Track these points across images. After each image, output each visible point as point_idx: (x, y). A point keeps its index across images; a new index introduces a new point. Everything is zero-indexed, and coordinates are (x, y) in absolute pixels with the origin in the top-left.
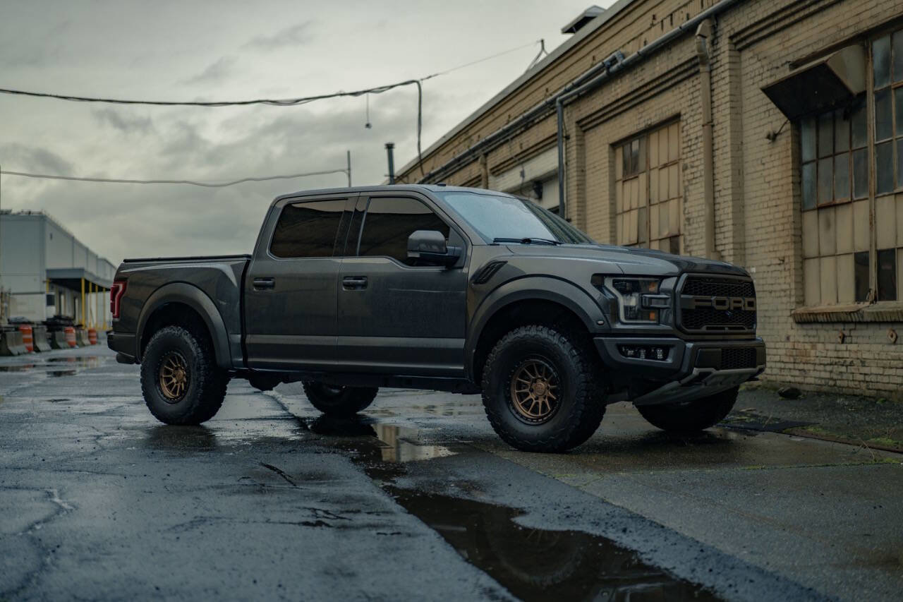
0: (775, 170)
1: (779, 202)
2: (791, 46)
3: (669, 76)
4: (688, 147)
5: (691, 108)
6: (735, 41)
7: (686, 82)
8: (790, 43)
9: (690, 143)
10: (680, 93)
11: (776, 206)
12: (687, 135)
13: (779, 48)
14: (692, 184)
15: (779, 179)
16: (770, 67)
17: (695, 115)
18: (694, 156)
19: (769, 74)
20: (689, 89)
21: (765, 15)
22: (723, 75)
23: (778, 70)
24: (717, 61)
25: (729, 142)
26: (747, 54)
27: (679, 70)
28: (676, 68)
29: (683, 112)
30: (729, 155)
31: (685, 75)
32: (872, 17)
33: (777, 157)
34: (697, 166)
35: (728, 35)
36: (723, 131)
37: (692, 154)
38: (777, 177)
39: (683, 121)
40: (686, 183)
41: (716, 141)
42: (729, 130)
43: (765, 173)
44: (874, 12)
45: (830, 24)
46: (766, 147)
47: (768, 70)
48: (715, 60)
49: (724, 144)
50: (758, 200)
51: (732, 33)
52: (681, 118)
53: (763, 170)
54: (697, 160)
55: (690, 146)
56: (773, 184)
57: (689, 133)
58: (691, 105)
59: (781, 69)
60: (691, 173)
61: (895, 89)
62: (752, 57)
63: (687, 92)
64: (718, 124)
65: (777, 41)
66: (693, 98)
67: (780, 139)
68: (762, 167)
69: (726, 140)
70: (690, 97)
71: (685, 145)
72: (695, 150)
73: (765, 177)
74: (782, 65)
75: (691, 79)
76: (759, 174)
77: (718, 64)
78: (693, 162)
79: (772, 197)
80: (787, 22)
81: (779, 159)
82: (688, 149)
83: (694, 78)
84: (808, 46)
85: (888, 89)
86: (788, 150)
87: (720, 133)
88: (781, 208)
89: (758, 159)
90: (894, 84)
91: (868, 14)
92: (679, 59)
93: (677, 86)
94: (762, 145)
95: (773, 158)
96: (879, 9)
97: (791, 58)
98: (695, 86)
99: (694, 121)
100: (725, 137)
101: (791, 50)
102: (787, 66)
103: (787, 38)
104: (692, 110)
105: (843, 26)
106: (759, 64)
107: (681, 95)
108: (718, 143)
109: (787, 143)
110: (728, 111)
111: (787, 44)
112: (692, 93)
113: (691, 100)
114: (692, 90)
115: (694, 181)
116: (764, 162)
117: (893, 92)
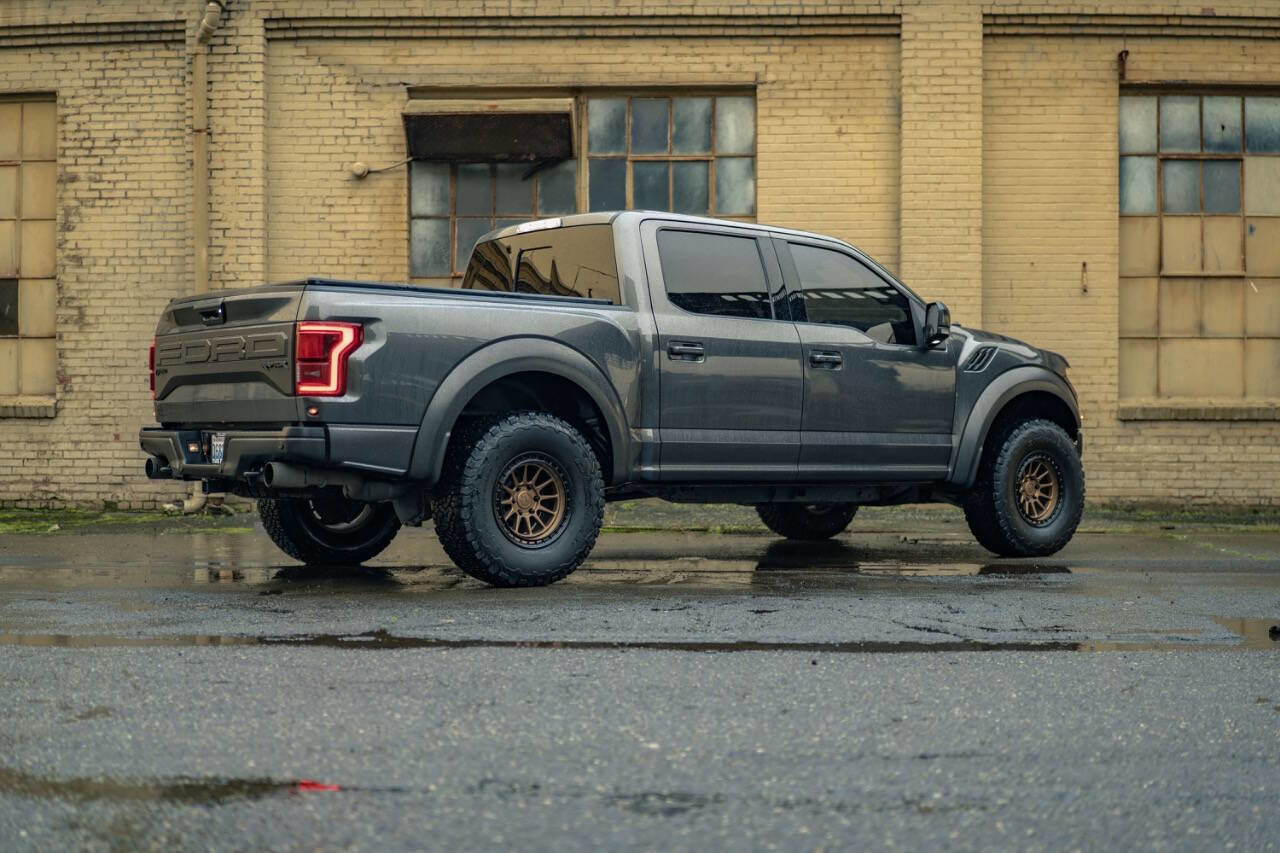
0: (365, 218)
1: (367, 261)
2: (417, 65)
3: (41, 32)
4: (81, 147)
5: (98, 92)
6: (273, 25)
7: (83, 51)
8: (413, 61)
9: (88, 144)
10: (55, 61)
11: (363, 265)
12: (78, 131)
13: (380, 61)
14: (93, 206)
15: (372, 231)
16: (358, 80)
17: (109, 104)
18: (101, 164)
19: (352, 88)
20: (90, 62)
21: (379, 14)
22: (243, 68)
23: (377, 90)
24: (225, 44)
25: (258, 164)
26: (287, 49)
27: (77, 30)
28: (73, 25)
29: (63, 93)
30: (259, 182)
31: (91, 40)
32: (610, 73)
33: (371, 201)
34: (115, 182)
35: (266, 15)
36: (240, 146)
37: (98, 160)
38: (361, 226)
39: (65, 106)
40: (74, 203)
41: (215, 156)
42: (258, 147)
43: (329, 218)
44: (615, 68)
45: (518, 60)
46: (341, 184)
47: (348, 83)
48: (221, 41)
49: (246, 164)
50: (307, 251)
51: (276, 15)
52: (60, 101)
53: (330, 214)
54: (114, 172)
55: (92, 148)
56: (355, 235)
57: (83, 127)
58: (95, 87)
59: (385, 89)
60: (90, 190)
61: (634, 162)
62: (303, 56)
63: (87, 65)
64: (224, 133)
65: (380, 51)
66: (104, 78)
67: (377, 180)
68: (326, 210)
69: (250, 161)
70: (99, 74)
71: (70, 144)
72: (106, 156)
73: (331, 223)
74: (389, 85)
75: (102, 49)
76: (315, 218)
77: (233, 49)
78: (100, 173)
79: (349, 252)
80: (416, 33)
81: (374, 204)
82: (86, 152)
83: (107, 48)
84: (461, 75)
85: (624, 159)
86: (398, 196)
87: (227, 147)
88: (374, 270)
89: (315, 197)
90: (631, 156)
91: (607, 68)
92: (88, 15)
93: (46, 50)
94: (327, 180)
95: (356, 201)
96: (629, 68)
97: (414, 81)
98: (112, 61)
99: (104, 113)
100: (241, 156)
101: (412, 70)
102: (404, 88)
103: (406, 53)
104: (101, 96)
105: (546, 69)
106: (325, 70)
107: (63, 67)
108: (223, 161)
109: (396, 187)
110: (260, 121)
111: (400, 61)
112: (103, 70)
113: (96, 79)
114: (101, 65)
115: (103, 203)
116: (329, 201)
117: (628, 163)
